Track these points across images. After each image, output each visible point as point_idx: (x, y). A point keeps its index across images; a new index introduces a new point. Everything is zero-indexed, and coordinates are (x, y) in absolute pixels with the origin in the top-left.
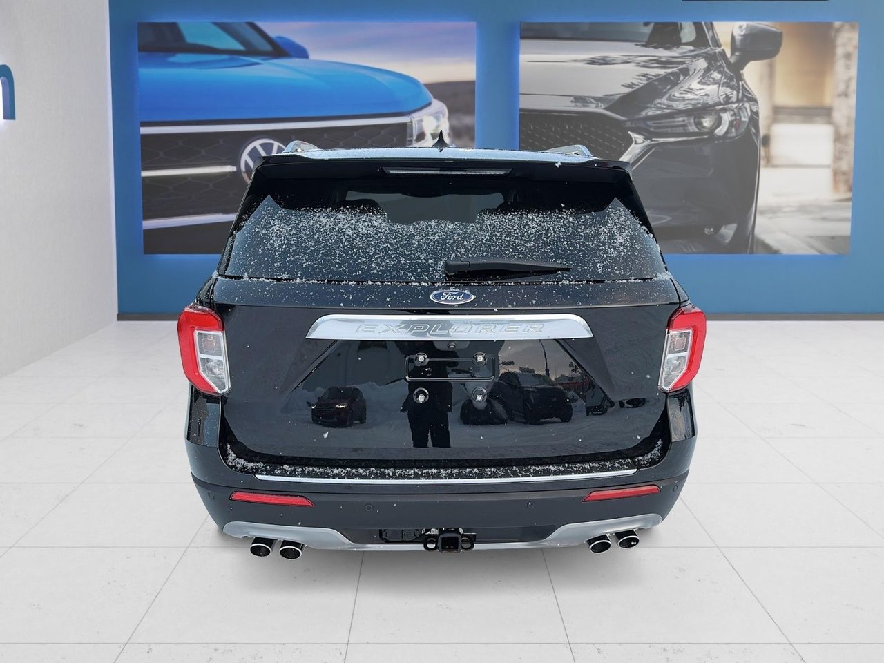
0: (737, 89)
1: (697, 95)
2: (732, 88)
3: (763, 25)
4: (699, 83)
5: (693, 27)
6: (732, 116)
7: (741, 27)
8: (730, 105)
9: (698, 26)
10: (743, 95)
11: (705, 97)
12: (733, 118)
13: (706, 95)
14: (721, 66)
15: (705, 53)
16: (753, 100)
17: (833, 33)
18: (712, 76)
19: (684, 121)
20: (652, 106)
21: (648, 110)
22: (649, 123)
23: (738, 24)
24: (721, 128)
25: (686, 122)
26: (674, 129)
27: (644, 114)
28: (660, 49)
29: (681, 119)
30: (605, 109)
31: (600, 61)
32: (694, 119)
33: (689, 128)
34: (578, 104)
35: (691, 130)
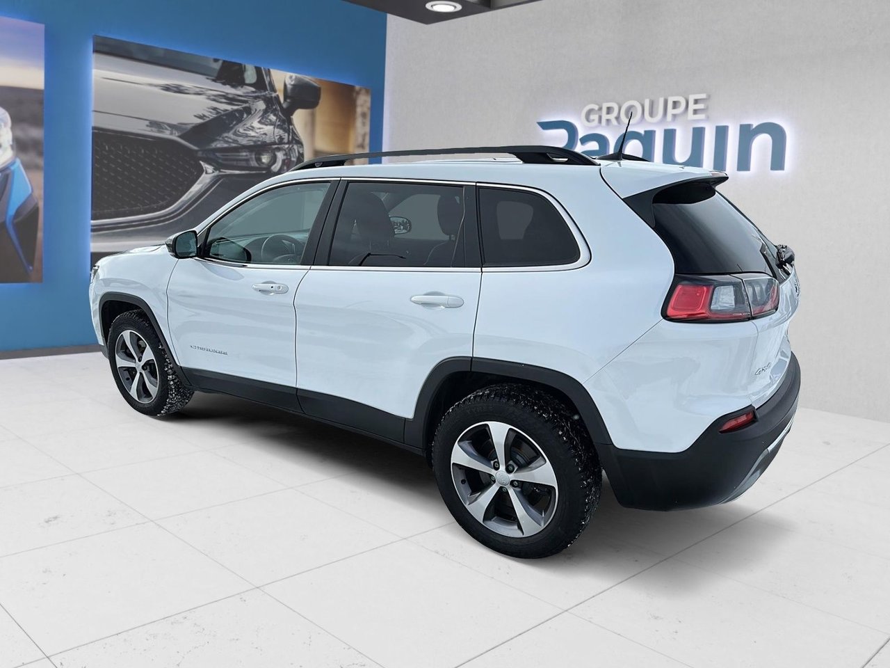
0: (287, 131)
1: (257, 133)
2: (285, 130)
3: (308, 78)
4: (260, 122)
5: (254, 70)
6: (284, 155)
7: (291, 77)
8: (282, 146)
9: (258, 70)
10: (292, 137)
11: (264, 136)
12: (285, 157)
13: (265, 134)
14: (276, 109)
15: (264, 96)
16: (299, 143)
17: (354, 95)
18: (269, 118)
19: (247, 156)
20: (221, 138)
21: (217, 142)
22: (218, 154)
23: (289, 74)
24: (276, 165)
25: (249, 157)
26: (239, 162)
27: (214, 145)
28: (228, 86)
29: (244, 154)
30: (180, 137)
31: (175, 89)
32: (255, 155)
33: (251, 162)
34: (153, 129)
35: (253, 165)
